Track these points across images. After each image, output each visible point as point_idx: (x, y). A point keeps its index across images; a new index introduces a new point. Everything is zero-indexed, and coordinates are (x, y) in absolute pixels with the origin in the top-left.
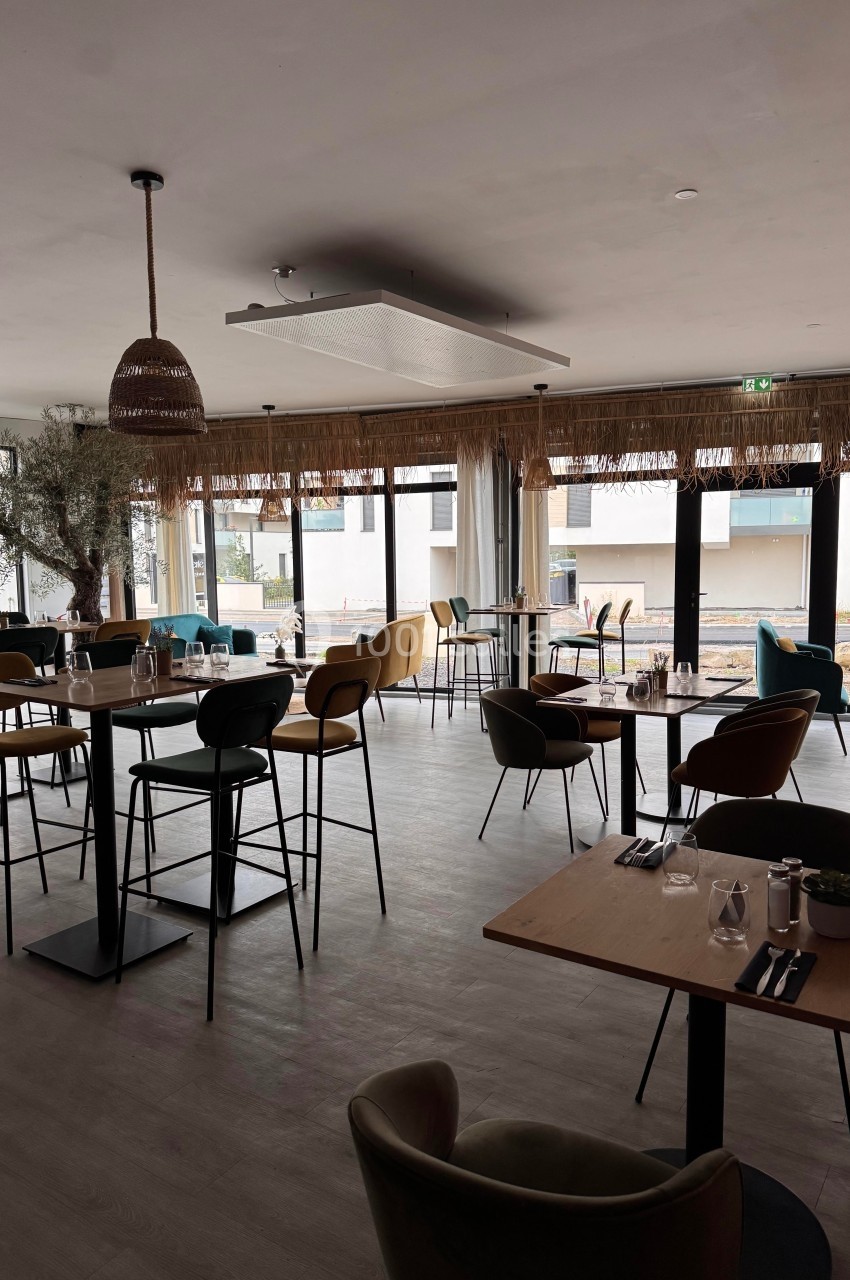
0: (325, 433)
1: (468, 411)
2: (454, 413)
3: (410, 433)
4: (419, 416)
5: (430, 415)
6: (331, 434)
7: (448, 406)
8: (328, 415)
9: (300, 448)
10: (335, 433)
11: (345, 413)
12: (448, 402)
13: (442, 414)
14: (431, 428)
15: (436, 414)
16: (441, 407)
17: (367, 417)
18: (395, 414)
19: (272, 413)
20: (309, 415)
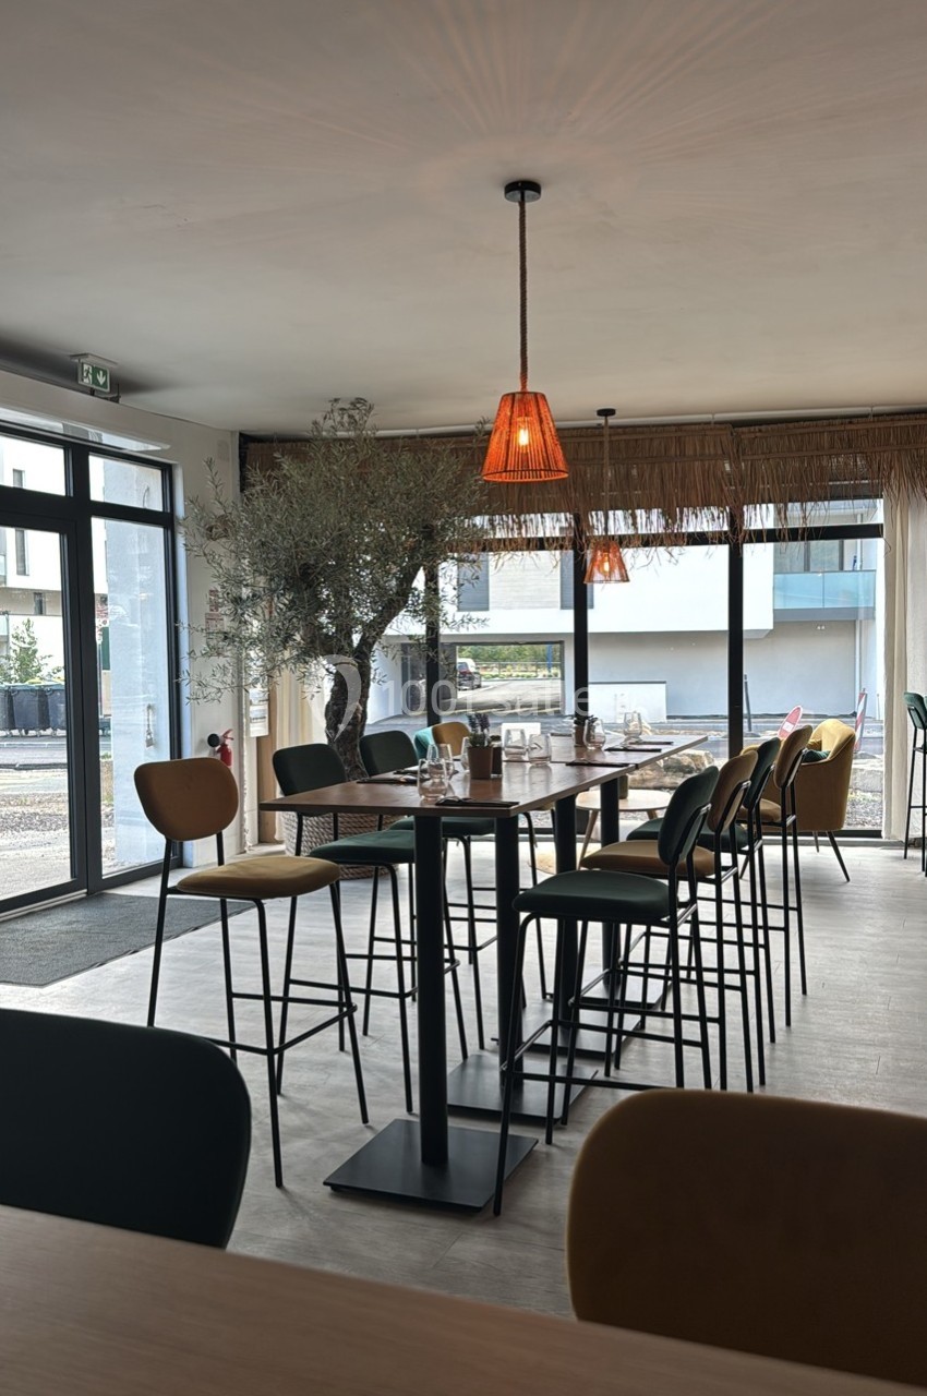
0: (672, 452)
1: (912, 423)
2: (889, 424)
3: (816, 453)
4: (832, 429)
5: (849, 427)
6: (683, 454)
7: (877, 415)
8: (679, 426)
9: (628, 475)
10: (689, 452)
11: (708, 423)
12: (877, 409)
13: (869, 426)
14: (850, 447)
15: (859, 426)
16: (866, 416)
17: (745, 429)
18: (791, 425)
19: (612, 421)
20: (647, 426)
